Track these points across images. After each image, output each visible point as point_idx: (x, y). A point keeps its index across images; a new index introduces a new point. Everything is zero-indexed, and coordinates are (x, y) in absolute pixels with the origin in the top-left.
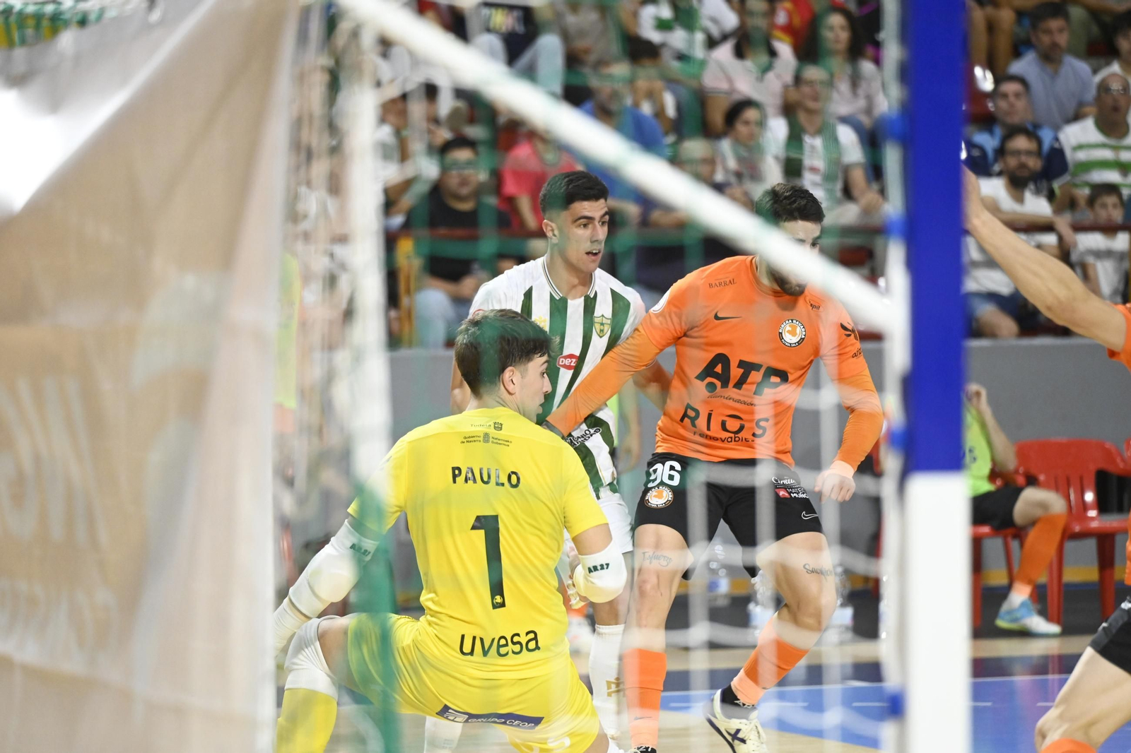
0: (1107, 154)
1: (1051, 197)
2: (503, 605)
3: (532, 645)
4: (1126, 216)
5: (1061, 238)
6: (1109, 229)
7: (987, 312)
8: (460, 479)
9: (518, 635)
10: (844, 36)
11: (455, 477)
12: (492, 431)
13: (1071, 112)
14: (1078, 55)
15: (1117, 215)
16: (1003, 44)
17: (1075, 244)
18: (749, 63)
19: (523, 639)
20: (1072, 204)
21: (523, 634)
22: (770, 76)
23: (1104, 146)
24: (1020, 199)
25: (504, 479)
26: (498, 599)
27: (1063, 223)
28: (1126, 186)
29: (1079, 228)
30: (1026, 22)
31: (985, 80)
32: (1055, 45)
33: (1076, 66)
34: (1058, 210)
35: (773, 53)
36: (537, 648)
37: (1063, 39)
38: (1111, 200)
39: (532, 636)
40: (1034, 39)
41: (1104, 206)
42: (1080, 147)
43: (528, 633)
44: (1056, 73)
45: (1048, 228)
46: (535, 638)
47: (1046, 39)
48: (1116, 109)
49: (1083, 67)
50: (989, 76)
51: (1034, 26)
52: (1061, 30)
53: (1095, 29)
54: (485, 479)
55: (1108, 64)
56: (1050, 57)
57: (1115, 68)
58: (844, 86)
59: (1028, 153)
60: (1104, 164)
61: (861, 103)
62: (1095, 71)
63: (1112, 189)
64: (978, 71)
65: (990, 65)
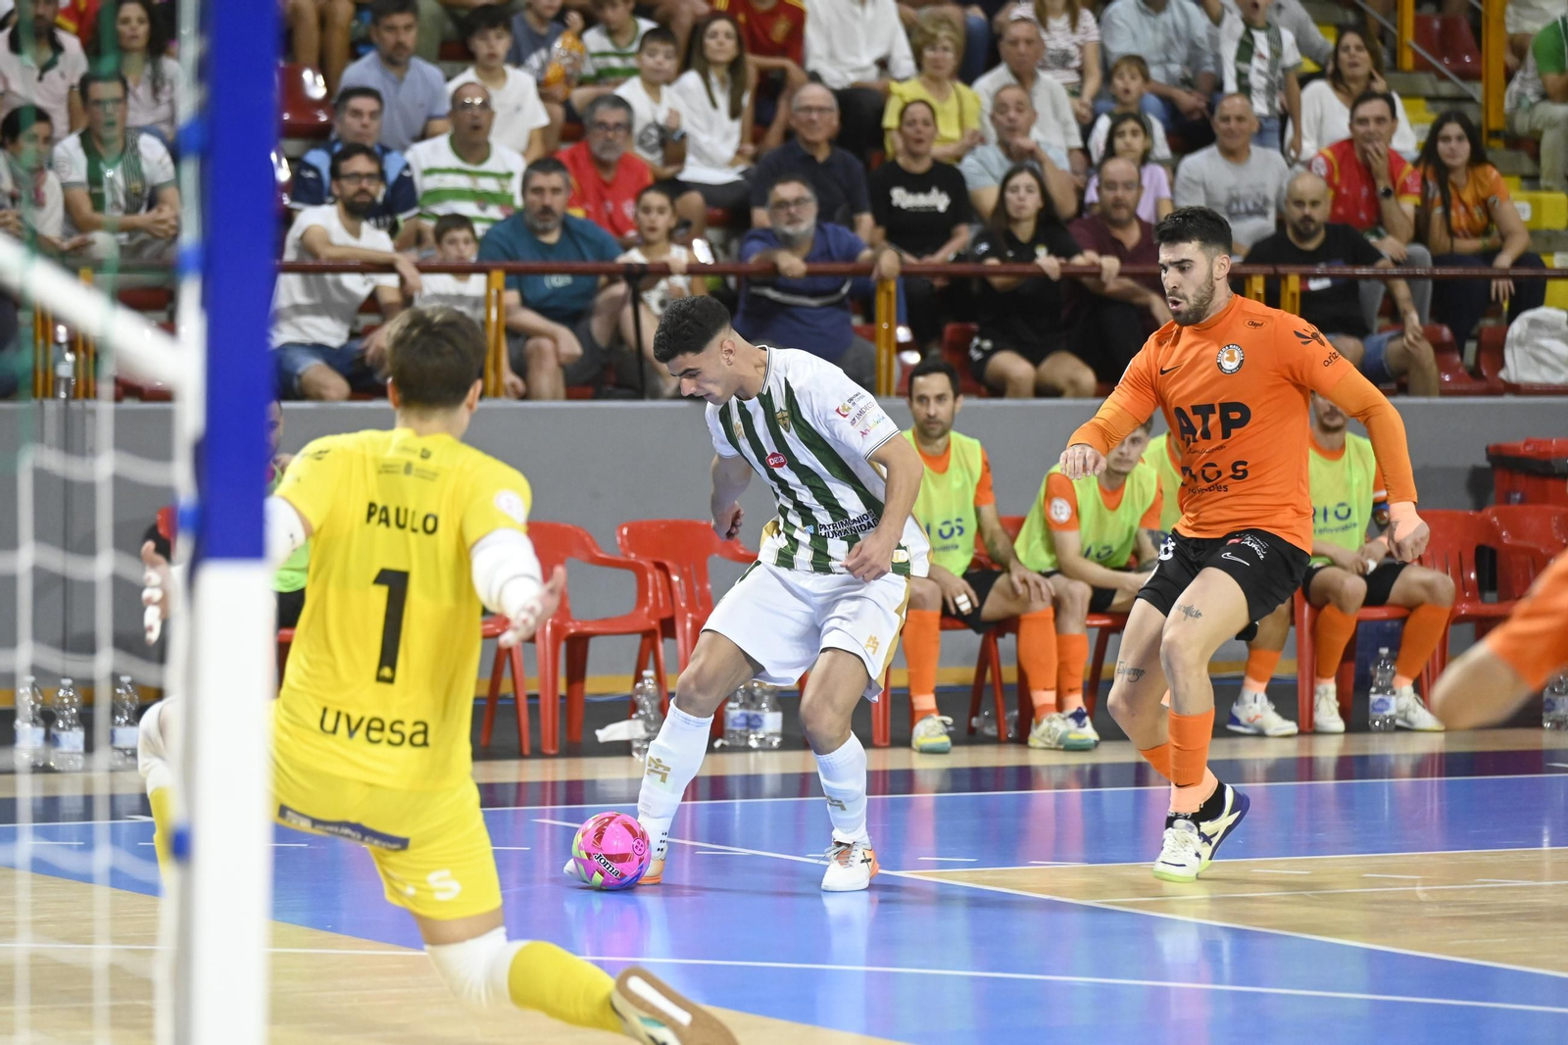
0: (462, 182)
1: (393, 230)
2: (391, 681)
3: (419, 739)
4: (481, 256)
5: (403, 280)
6: (461, 271)
7: (312, 368)
8: (375, 519)
9: (401, 722)
10: (143, 30)
11: (370, 515)
12: (416, 460)
13: (418, 128)
14: (428, 59)
15: (471, 254)
16: (339, 42)
17: (420, 289)
18: (26, 59)
19: (408, 730)
20: (418, 239)
21: (409, 722)
22: (53, 74)
23: (459, 171)
24: (356, 233)
25: (418, 524)
26: (386, 672)
27: (406, 262)
28: (481, 220)
29: (424, 269)
30: (367, 16)
31: (315, 86)
32: (399, 45)
33: (425, 71)
34: (400, 248)
35: (58, 48)
36: (425, 744)
37: (409, 38)
38: (461, 234)
39: (421, 728)
40: (375, 39)
41: (453, 242)
42: (430, 172)
43: (416, 723)
44: (401, 79)
45: (388, 267)
46: (425, 732)
47: (390, 38)
48: (476, 128)
49: (433, 72)
50: (320, 80)
51: (376, 21)
52: (408, 27)
53: (449, 26)
54: (402, 522)
55: (464, 70)
56: (394, 60)
57: (470, 75)
58: (142, 91)
59: (369, 176)
60: (459, 194)
61: (163, 111)
62: (449, 79)
63: (463, 221)
64: (307, 75)
65: (323, 67)
